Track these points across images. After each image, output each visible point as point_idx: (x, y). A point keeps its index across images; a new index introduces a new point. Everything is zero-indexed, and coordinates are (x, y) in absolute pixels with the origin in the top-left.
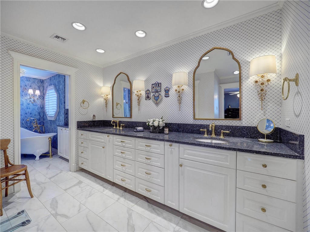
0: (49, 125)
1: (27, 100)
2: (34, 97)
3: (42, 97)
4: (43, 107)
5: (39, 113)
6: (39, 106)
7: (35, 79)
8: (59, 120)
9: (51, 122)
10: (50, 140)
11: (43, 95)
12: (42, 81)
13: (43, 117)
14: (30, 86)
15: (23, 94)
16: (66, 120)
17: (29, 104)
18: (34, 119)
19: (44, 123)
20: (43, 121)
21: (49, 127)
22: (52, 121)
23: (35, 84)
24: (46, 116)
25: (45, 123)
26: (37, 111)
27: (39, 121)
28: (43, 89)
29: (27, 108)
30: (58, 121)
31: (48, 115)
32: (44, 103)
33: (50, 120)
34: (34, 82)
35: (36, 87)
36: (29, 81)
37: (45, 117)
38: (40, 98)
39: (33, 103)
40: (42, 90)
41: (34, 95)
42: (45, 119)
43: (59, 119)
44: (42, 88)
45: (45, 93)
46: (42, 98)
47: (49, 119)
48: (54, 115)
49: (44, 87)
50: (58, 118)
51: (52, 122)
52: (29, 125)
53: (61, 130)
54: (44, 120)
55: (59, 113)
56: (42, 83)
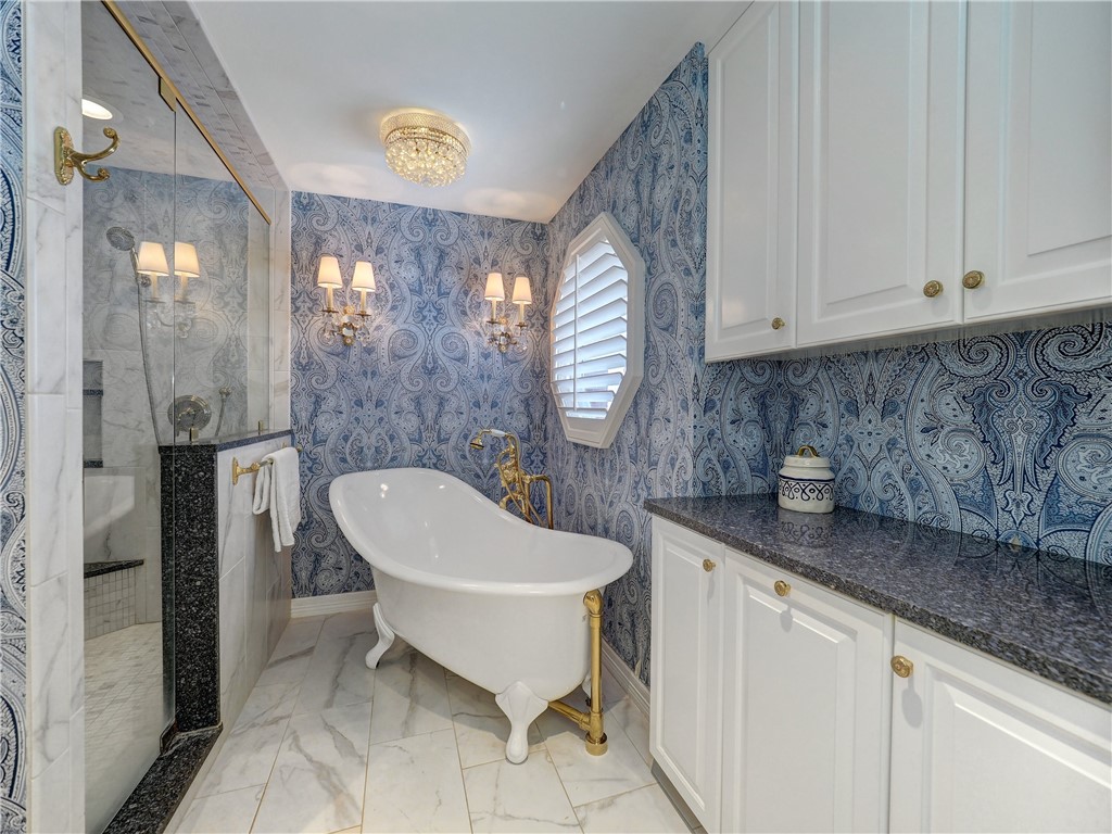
0: (570, 469)
1: (479, 334)
2: (507, 316)
3: (541, 316)
4: (541, 371)
5: (527, 403)
6: (526, 364)
7: (513, 221)
8: (642, 452)
9: (581, 457)
10: (590, 613)
11: (542, 306)
12: (539, 233)
13: (543, 422)
14: (494, 263)
15: (467, 305)
16: (704, 455)
17: (486, 356)
18: (503, 433)
19: (545, 454)
20: (541, 443)
21: (569, 481)
22: (586, 447)
23: (511, 249)
24: (557, 421)
25: (549, 455)
26: (520, 390)
27: (525, 445)
28: (543, 274)
29: (482, 377)
30: (634, 459)
31: (569, 414)
32: (549, 350)
33: (576, 445)
34: (508, 241)
35: (517, 265)
36: (490, 235)
37: (550, 423)
38: (533, 325)
39: (503, 349)
40: (538, 278)
41: (508, 307)
42: (550, 431)
43: (643, 442)
44: (538, 269)
45: (550, 297)
46: (538, 324)
47: (572, 434)
48: (602, 416)
49: (548, 263)
50: (630, 434)
51: (587, 456)
52: (485, 461)
53: (708, 566)
54: (546, 439)
55: (644, 402)
56: (542, 243)
